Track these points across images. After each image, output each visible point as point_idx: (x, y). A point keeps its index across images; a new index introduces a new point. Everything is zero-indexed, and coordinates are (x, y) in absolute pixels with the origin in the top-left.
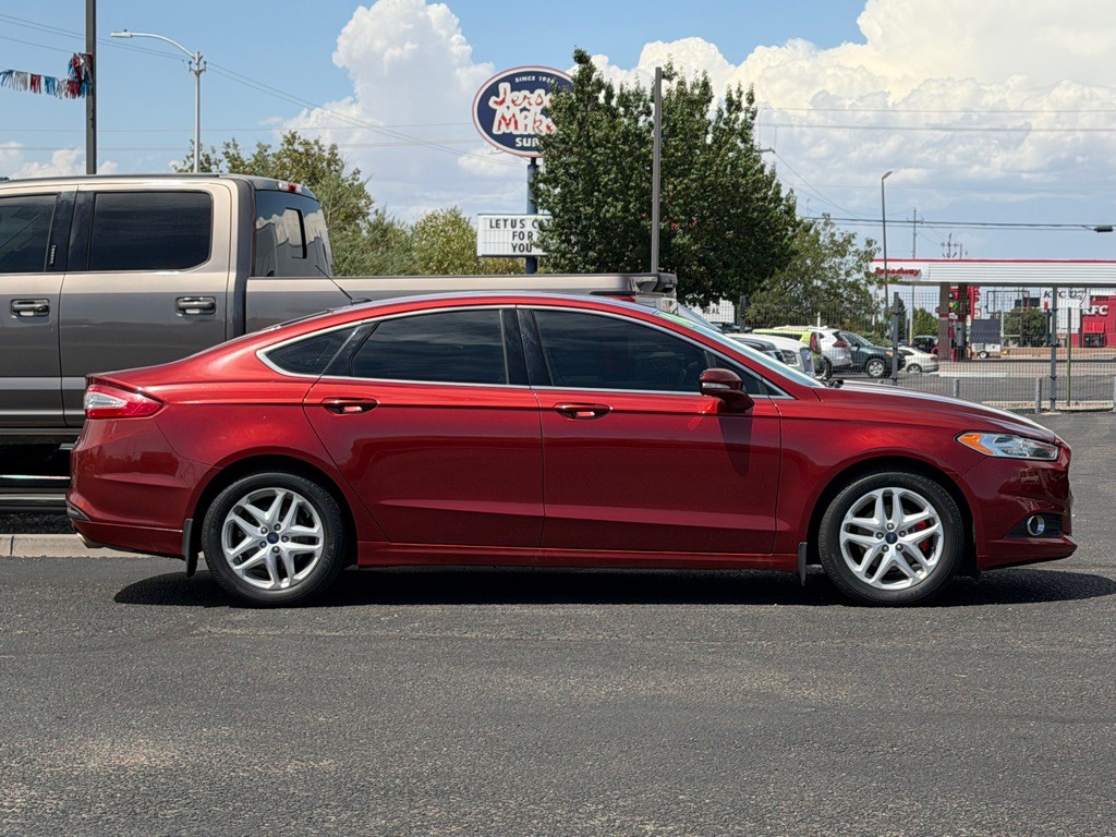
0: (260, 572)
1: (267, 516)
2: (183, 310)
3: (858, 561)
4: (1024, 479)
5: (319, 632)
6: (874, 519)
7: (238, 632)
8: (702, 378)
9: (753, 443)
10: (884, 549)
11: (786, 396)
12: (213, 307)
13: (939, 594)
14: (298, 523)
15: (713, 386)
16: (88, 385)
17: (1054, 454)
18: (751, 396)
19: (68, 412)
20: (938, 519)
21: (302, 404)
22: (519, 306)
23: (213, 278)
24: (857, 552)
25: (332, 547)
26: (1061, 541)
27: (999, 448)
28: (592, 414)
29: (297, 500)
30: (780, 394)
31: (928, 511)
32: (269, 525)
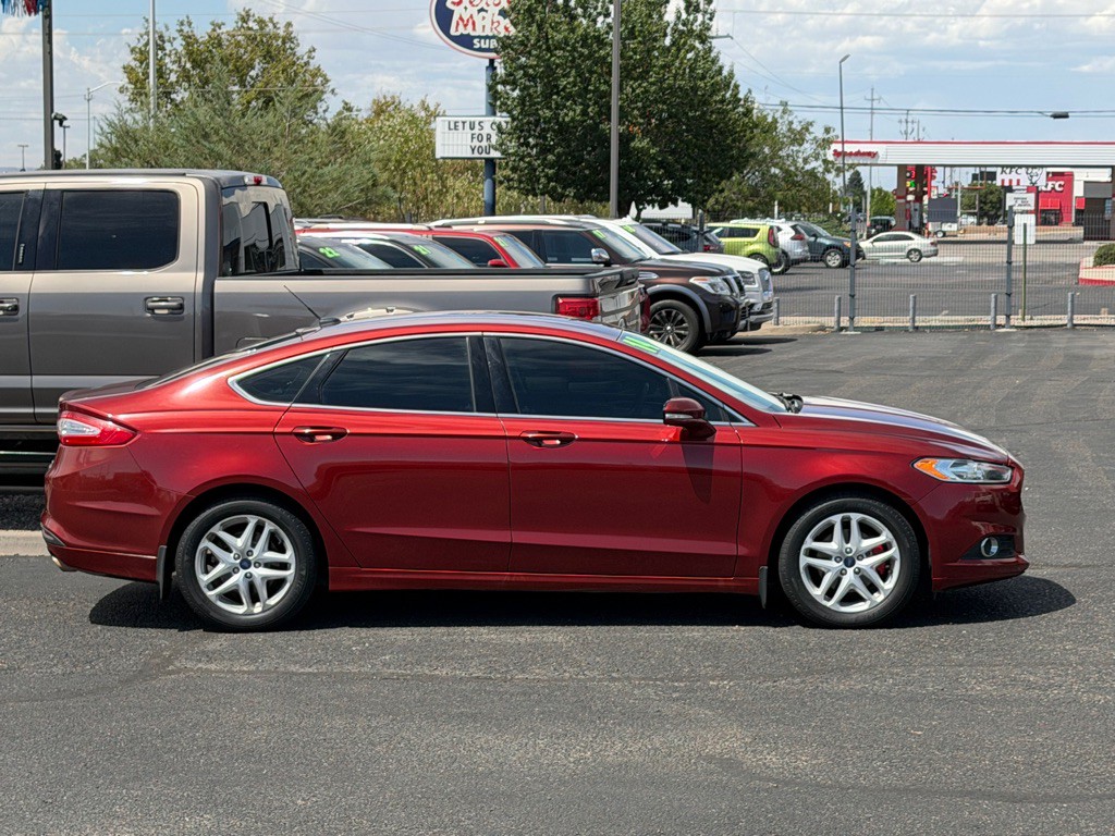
0: (233, 597)
1: (239, 543)
2: (152, 310)
3: (817, 583)
4: (977, 500)
5: (293, 668)
6: (832, 543)
7: (213, 667)
8: (665, 409)
9: (714, 467)
10: (842, 572)
11: (747, 423)
12: (181, 307)
13: (896, 616)
14: (270, 549)
15: (676, 416)
16: (61, 411)
17: (1007, 475)
18: (712, 423)
19: (38, 410)
20: (895, 543)
21: (273, 433)
22: (485, 334)
23: (181, 278)
24: (816, 576)
25: (304, 573)
26: (1014, 560)
27: (954, 473)
28: (558, 442)
29: (269, 526)
30: (740, 421)
31: (885, 536)
32: (242, 552)
